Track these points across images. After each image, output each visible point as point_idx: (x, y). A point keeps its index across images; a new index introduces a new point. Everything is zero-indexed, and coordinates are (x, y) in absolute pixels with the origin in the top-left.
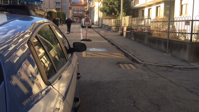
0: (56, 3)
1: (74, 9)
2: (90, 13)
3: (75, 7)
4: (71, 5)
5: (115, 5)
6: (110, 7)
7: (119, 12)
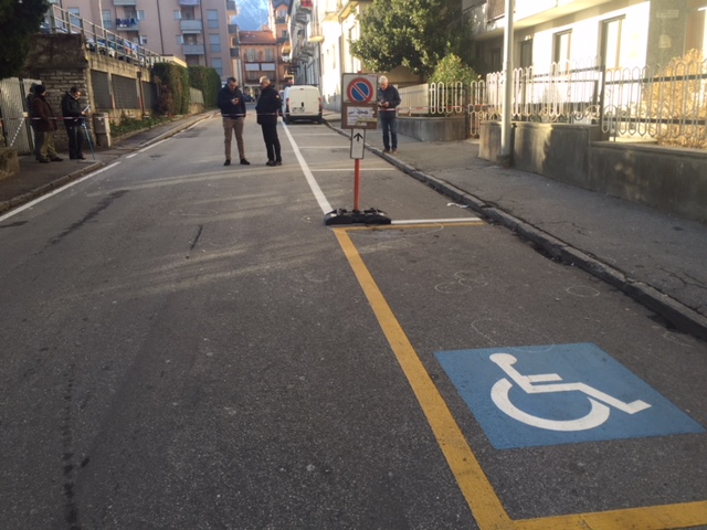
0: (186, 36)
1: (245, 56)
2: (302, 67)
3: (250, 49)
4: (235, 43)
5: (413, 27)
6: (393, 34)
7: (430, 54)
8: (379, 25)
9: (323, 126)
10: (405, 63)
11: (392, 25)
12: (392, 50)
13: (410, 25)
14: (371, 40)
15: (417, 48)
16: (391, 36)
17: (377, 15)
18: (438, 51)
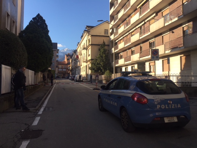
2: (74, 70)
3: (60, 66)
4: (57, 64)
5: (101, 65)
6: (97, 66)
8: (95, 64)
11: (97, 64)
12: (97, 69)
13: (100, 65)
15: (102, 69)
17: (94, 62)
18: (105, 69)
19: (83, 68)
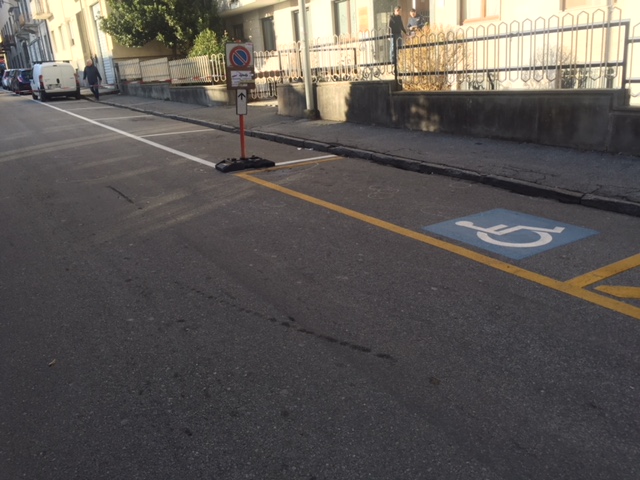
5: (163, 4)
6: (145, 11)
7: (183, 29)
8: (128, 2)
9: (82, 101)
10: (160, 37)
11: (142, 1)
12: (146, 25)
13: (161, 2)
14: (122, 17)
15: (171, 23)
16: (143, 13)
18: (192, 31)
19: (64, 28)
